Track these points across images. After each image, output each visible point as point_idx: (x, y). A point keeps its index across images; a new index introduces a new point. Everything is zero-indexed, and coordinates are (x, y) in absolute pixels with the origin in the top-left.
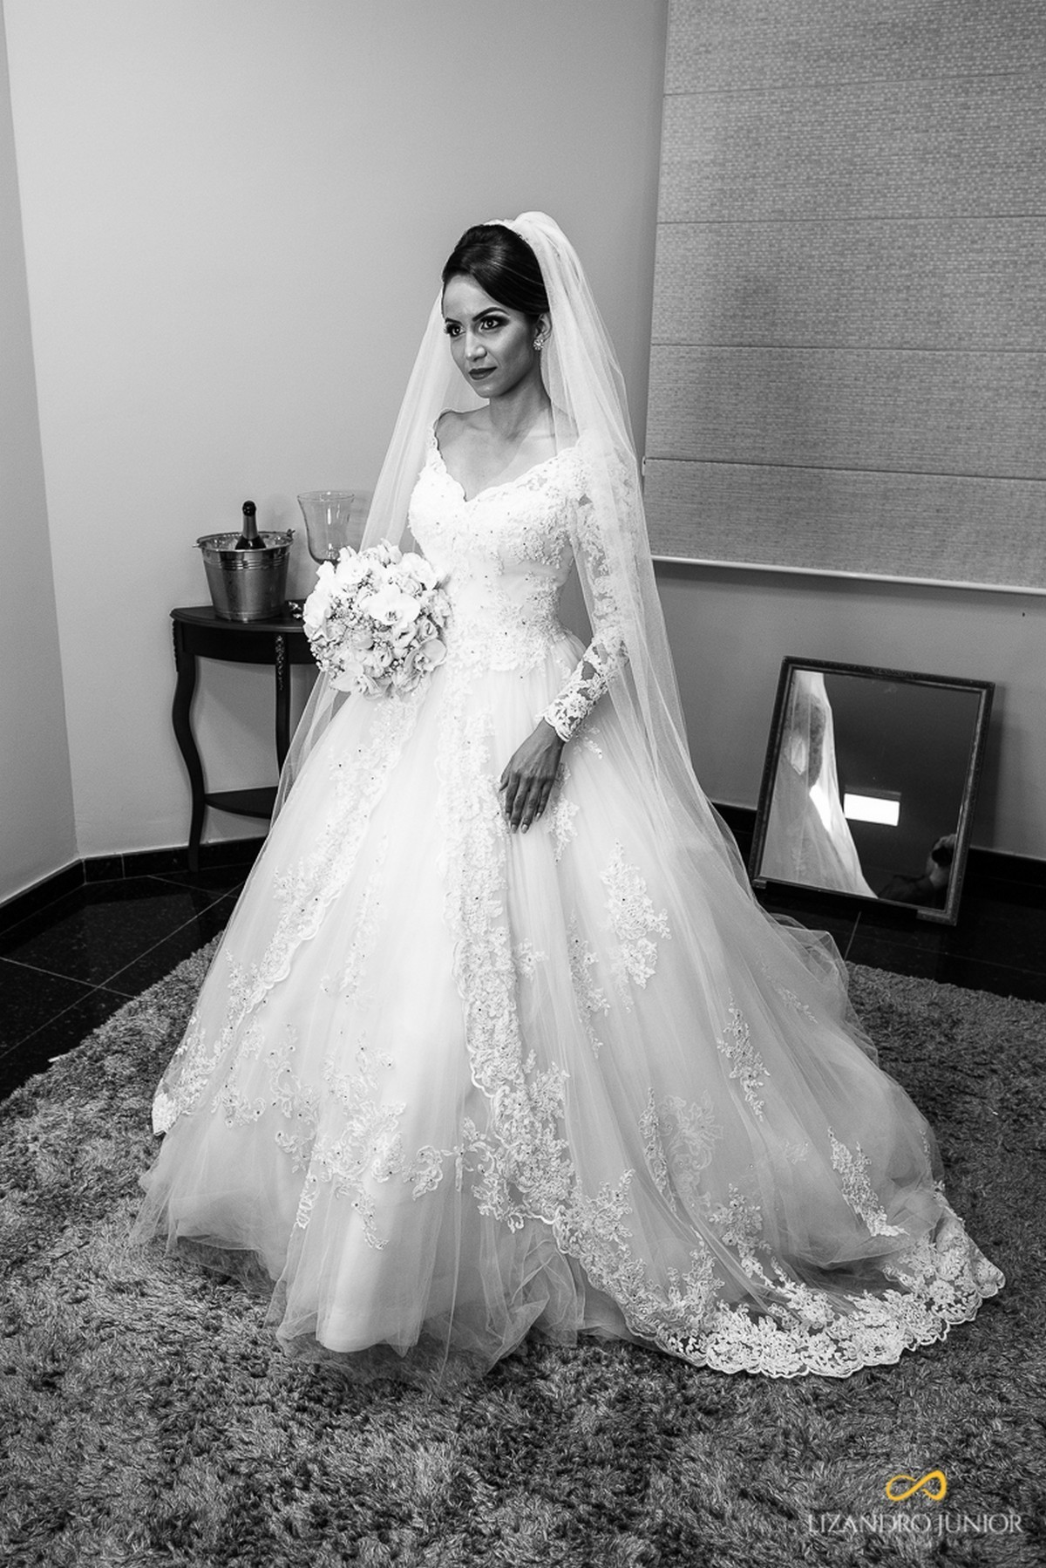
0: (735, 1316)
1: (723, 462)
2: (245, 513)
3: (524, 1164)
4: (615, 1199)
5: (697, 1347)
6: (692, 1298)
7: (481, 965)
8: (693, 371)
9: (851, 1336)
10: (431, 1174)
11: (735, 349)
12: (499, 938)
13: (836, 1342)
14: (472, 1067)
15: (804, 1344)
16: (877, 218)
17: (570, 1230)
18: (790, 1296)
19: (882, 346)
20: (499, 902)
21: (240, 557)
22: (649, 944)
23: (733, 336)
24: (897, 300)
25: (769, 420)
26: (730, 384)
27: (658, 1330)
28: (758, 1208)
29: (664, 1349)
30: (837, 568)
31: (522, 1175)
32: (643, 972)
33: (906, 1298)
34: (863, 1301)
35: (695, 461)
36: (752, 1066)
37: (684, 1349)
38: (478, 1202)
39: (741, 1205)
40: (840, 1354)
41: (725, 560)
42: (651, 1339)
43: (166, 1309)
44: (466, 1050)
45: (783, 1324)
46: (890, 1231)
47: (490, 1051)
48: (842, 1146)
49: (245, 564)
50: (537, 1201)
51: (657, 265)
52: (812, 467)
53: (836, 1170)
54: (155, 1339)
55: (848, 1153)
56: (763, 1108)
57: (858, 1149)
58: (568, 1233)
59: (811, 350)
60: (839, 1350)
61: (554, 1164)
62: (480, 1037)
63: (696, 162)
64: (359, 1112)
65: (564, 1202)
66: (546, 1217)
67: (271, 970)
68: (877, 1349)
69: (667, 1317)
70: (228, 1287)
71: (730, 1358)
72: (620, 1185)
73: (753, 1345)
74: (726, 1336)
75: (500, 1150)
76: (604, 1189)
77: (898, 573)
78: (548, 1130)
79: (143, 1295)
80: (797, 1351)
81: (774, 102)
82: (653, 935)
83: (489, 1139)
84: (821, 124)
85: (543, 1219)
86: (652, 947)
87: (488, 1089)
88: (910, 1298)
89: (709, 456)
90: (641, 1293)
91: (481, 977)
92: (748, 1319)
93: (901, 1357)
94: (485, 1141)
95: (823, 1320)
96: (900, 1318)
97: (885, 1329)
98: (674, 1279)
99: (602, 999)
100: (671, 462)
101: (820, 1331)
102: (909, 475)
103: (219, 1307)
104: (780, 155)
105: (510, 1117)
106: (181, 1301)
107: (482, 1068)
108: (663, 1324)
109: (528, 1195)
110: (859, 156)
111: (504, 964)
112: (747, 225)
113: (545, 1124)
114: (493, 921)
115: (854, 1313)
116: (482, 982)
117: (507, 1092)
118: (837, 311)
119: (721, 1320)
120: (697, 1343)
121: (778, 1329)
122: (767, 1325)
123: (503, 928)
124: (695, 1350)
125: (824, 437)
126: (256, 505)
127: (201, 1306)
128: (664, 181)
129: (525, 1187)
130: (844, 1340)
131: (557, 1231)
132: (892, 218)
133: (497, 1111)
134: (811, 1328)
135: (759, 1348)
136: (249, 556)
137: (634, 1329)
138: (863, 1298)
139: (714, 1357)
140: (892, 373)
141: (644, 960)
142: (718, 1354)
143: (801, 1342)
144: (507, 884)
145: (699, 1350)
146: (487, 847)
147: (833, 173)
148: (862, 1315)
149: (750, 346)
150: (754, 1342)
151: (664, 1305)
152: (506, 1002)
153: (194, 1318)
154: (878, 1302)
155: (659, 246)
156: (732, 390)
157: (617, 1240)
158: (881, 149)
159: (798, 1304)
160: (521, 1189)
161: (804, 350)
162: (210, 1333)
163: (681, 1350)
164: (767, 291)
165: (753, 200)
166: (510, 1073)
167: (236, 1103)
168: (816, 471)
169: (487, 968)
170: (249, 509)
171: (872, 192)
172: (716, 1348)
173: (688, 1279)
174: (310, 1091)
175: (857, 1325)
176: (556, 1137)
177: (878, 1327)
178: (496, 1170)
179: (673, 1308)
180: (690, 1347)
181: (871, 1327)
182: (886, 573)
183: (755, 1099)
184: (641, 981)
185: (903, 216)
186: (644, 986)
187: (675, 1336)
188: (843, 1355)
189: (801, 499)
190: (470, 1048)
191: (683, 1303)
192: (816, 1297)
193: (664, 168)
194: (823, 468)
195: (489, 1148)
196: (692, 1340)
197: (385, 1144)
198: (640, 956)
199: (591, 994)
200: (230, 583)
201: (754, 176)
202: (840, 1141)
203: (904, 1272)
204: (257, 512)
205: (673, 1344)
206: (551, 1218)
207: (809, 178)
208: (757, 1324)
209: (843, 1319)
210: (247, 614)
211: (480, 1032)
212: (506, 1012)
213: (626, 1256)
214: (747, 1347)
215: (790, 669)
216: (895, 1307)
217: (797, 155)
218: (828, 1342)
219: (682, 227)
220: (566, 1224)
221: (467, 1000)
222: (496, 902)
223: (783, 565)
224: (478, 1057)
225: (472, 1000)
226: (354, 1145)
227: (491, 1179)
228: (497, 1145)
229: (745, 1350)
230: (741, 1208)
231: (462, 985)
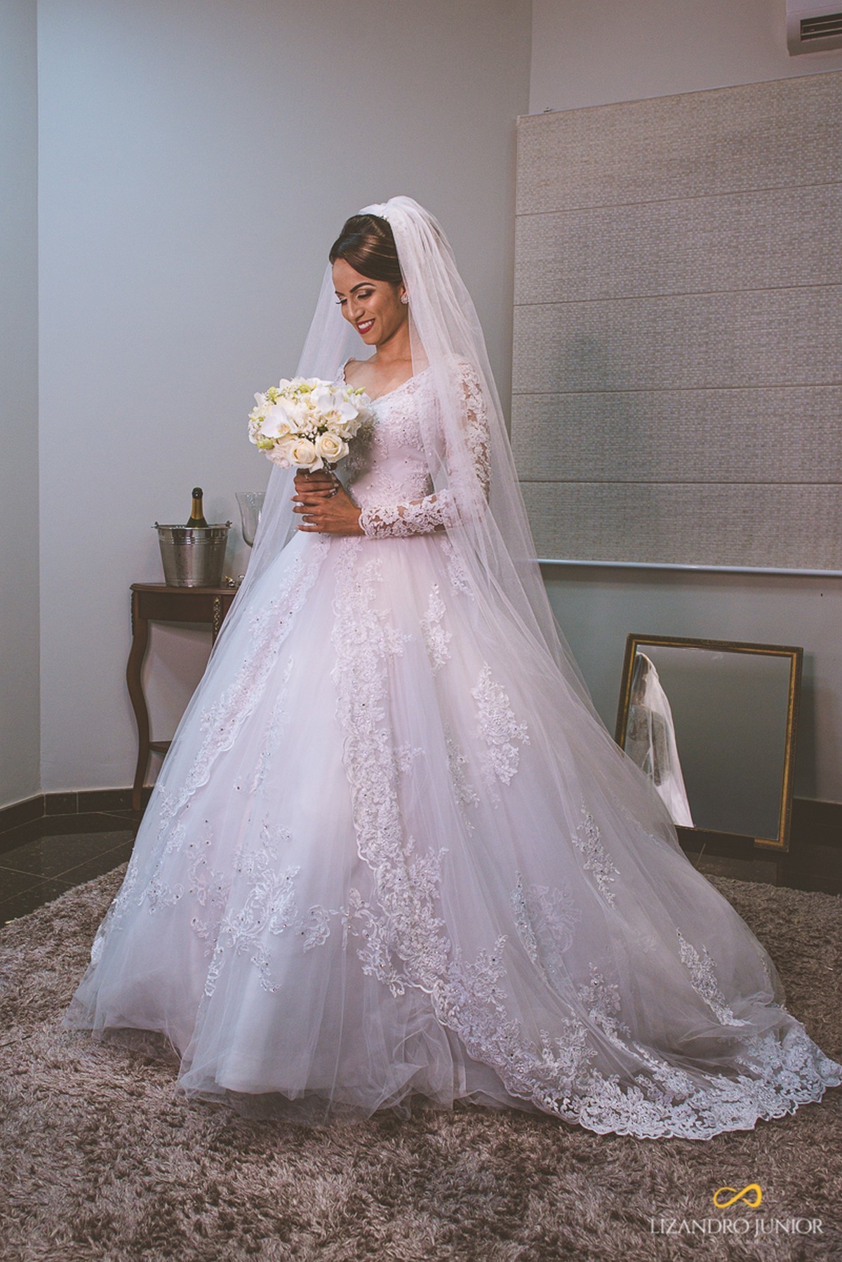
0: (606, 1084)
1: (572, 481)
2: (194, 496)
3: (404, 933)
4: (491, 963)
5: (571, 1107)
6: (564, 1061)
7: (366, 760)
8: (545, 413)
9: (710, 1107)
10: (320, 932)
11: (577, 395)
12: (382, 740)
13: (697, 1111)
14: (358, 843)
15: (668, 1114)
16: (679, 294)
17: (449, 1004)
18: (655, 1069)
19: (690, 387)
20: (382, 709)
21: (188, 533)
22: (512, 748)
23: (575, 385)
24: (699, 352)
25: (606, 447)
26: (574, 421)
27: (534, 1090)
28: (616, 986)
29: (541, 1108)
30: (667, 562)
31: (402, 943)
32: (507, 772)
33: (758, 1083)
34: (719, 1081)
35: (550, 481)
36: (604, 863)
37: (559, 1108)
38: (363, 964)
39: (601, 984)
40: (700, 1123)
41: (577, 559)
42: (529, 1098)
43: (96, 1081)
44: (353, 828)
45: (649, 1094)
46: (738, 1023)
47: (374, 831)
48: (689, 946)
49: (192, 540)
50: (417, 970)
51: (515, 336)
52: (642, 482)
53: (684, 964)
54: (85, 1100)
55: (696, 953)
56: (614, 899)
57: (705, 951)
58: (446, 1006)
59: (636, 393)
60: (700, 1119)
61: (432, 940)
62: (364, 818)
63: (541, 260)
64: (259, 880)
65: (441, 977)
66: (425, 986)
67: (194, 780)
68: (733, 1119)
69: (541, 1074)
70: (150, 1067)
71: (600, 1121)
72: (495, 949)
73: (621, 1112)
74: (597, 1101)
75: (382, 918)
76: (481, 954)
77: (716, 563)
78: (426, 908)
79: (76, 1070)
80: (661, 1120)
81: (598, 216)
82: (515, 742)
83: (372, 908)
84: (633, 230)
85: (422, 988)
86: (515, 750)
87: (371, 863)
88: (761, 1083)
89: (562, 477)
90: (518, 1053)
91: (366, 769)
92: (618, 1088)
93: (756, 1125)
94: (369, 909)
95: (685, 1092)
96: (752, 1097)
97: (741, 1105)
98: (546, 1041)
99: (473, 793)
100: (531, 484)
101: (682, 1102)
102: (719, 485)
103: (143, 1080)
104: (603, 253)
105: (391, 890)
106: (109, 1076)
107: (367, 844)
108: (539, 1083)
109: (407, 963)
110: (663, 250)
111: (386, 759)
112: (582, 304)
113: (423, 902)
114: (378, 724)
115: (712, 1090)
116: (368, 773)
117: (388, 868)
118: (654, 362)
119: (594, 1086)
120: (570, 1104)
121: (644, 1099)
122: (634, 1094)
123: (385, 729)
124: (569, 1109)
125: (650, 458)
126: (203, 491)
127: (127, 1079)
128: (517, 275)
129: (405, 955)
130: (704, 1110)
131: (435, 1001)
132: (691, 293)
133: (380, 882)
134: (674, 1099)
135: (626, 1115)
136: (196, 534)
137: (512, 1090)
138: (718, 1078)
139: (586, 1118)
140: (699, 406)
141: (508, 762)
142: (590, 1116)
143: (665, 1112)
144: (389, 694)
145: (572, 1110)
146: (373, 665)
147: (644, 263)
148: (719, 1093)
149: (588, 392)
150: (623, 1109)
151: (538, 1063)
152: (388, 790)
153: (121, 1088)
154: (732, 1083)
155: (515, 322)
156: (575, 425)
157: (494, 1002)
158: (679, 245)
159: (663, 1076)
160: (401, 956)
161: (631, 393)
162: (135, 1097)
163: (556, 1109)
164: (599, 351)
165: (585, 285)
166: (391, 852)
167: (159, 892)
168: (645, 485)
169: (371, 762)
170: (197, 494)
171: (674, 275)
172: (589, 1110)
173: (560, 1043)
174: (222, 877)
175: (714, 1100)
176: (433, 916)
177: (733, 1102)
178: (378, 936)
179: (546, 1066)
180: (564, 1107)
181: (727, 1102)
182: (707, 564)
183: (608, 891)
184: (505, 780)
185: (699, 293)
186: (508, 784)
187: (550, 1096)
188: (704, 1123)
189: (635, 508)
190: (356, 826)
191: (556, 1065)
192: (677, 1073)
193: (518, 266)
194: (650, 482)
195: (372, 916)
196: (566, 1101)
197: (281, 903)
198: (505, 758)
199: (464, 788)
200: (180, 555)
201: (585, 269)
202: (688, 941)
203: (753, 1064)
204: (203, 496)
205: (548, 1103)
206: (430, 988)
207: (626, 268)
208: (626, 1094)
209: (702, 1093)
210: (192, 582)
211: (365, 814)
212: (388, 799)
213: (503, 1017)
214: (617, 1113)
215: (634, 644)
216: (747, 1088)
217: (617, 252)
218: (690, 1112)
219: (533, 307)
220: (445, 998)
221: (355, 786)
222: (380, 709)
223: (623, 561)
224: (363, 835)
225: (359, 786)
226: (255, 907)
227: (374, 943)
228: (379, 913)
229: (614, 1115)
230: (601, 987)
231: (351, 773)
